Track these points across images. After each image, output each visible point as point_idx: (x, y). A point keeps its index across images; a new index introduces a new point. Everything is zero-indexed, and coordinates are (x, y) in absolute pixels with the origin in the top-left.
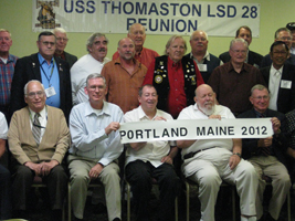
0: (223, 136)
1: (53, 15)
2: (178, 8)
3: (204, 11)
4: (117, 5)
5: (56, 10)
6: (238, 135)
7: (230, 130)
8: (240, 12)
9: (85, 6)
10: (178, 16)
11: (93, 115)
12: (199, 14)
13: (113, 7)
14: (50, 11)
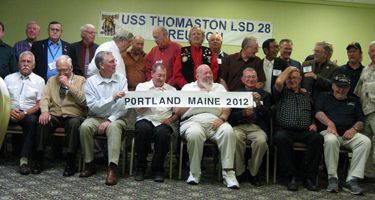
0: (210, 105)
1: (114, 25)
2: (208, 23)
3: (229, 26)
4: (161, 19)
5: (116, 22)
6: (223, 105)
7: (216, 100)
8: (257, 28)
9: (138, 20)
10: (208, 29)
11: (103, 83)
12: (225, 28)
13: (159, 21)
14: (112, 22)
